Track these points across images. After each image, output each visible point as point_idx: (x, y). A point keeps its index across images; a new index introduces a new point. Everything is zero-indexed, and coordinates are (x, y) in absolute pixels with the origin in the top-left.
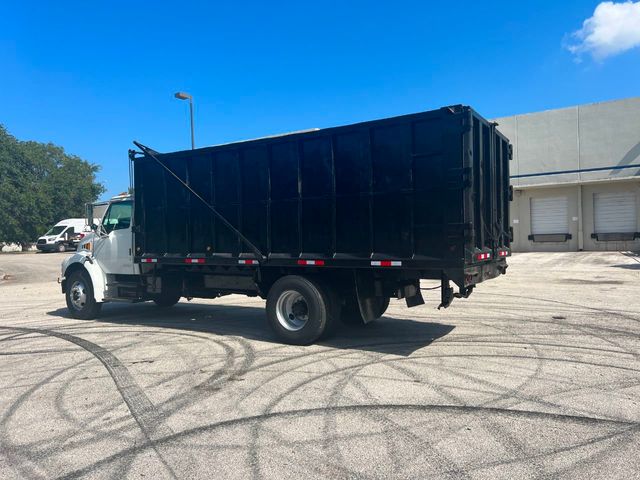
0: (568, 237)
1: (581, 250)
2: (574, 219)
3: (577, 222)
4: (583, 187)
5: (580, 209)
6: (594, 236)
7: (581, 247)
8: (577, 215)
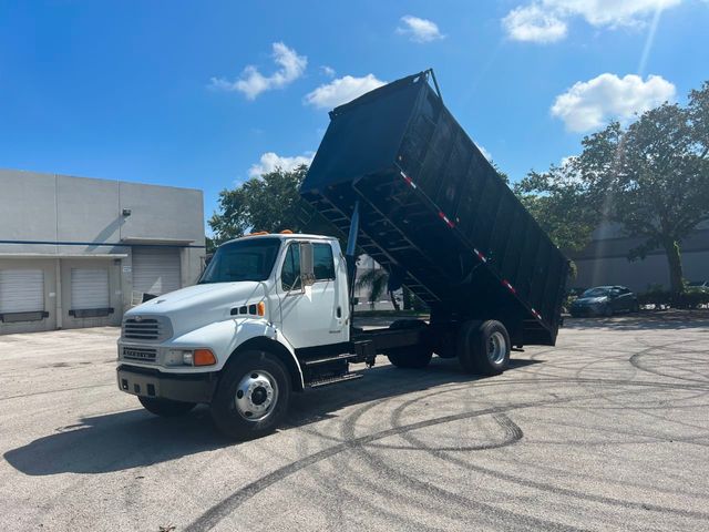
0: (45, 314)
1: (60, 329)
2: (52, 294)
3: (55, 297)
4: (62, 260)
5: (59, 284)
6: (72, 313)
7: (59, 325)
8: (56, 291)
